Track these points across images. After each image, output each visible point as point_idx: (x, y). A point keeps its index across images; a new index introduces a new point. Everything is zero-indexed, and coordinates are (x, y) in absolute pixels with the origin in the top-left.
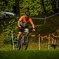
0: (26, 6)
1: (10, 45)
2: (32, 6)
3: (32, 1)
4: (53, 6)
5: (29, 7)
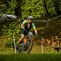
1: (12, 49)
2: (34, 8)
3: (34, 3)
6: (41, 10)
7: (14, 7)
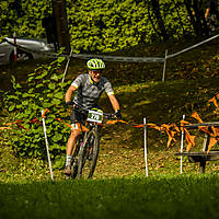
0: (92, 14)
1: (37, 163)
5: (102, 16)
6: (137, 21)
7: (40, 11)
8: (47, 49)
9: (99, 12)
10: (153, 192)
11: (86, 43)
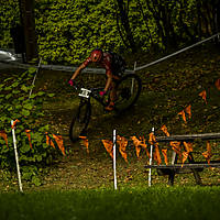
4: (161, 22)
8: (14, 59)
9: (66, 23)
10: (126, 204)
11: (54, 53)
